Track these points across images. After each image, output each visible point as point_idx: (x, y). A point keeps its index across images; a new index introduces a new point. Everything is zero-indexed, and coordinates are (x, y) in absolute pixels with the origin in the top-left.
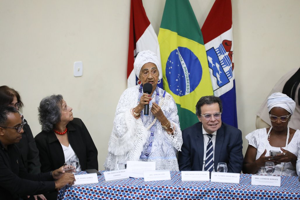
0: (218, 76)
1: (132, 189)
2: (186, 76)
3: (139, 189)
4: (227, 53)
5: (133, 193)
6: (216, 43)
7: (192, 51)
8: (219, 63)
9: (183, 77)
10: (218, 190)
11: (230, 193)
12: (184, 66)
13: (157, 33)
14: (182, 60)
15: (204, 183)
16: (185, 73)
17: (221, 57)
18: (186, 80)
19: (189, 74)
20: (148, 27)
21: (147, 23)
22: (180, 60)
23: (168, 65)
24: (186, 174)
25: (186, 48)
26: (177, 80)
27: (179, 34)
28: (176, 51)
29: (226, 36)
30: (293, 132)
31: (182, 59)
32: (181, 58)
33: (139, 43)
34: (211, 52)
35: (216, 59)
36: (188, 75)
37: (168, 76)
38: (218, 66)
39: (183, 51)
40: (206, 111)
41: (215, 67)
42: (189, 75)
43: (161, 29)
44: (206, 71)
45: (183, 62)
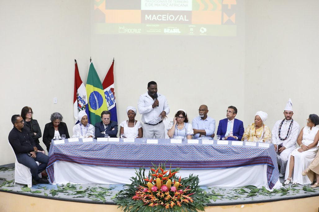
0: (109, 102)
4: (112, 93)
6: (108, 89)
7: (99, 92)
8: (109, 97)
12: (96, 98)
13: (85, 86)
15: (106, 142)
16: (96, 101)
17: (110, 95)
18: (97, 104)
20: (82, 84)
21: (81, 82)
23: (90, 98)
26: (93, 104)
27: (94, 86)
28: (93, 92)
29: (112, 86)
30: (136, 121)
32: (95, 95)
33: (78, 90)
34: (106, 93)
35: (108, 96)
36: (98, 102)
37: (90, 102)
38: (109, 98)
39: (96, 93)
40: (105, 116)
41: (108, 98)
43: (87, 84)
44: (105, 100)
45: (95, 97)
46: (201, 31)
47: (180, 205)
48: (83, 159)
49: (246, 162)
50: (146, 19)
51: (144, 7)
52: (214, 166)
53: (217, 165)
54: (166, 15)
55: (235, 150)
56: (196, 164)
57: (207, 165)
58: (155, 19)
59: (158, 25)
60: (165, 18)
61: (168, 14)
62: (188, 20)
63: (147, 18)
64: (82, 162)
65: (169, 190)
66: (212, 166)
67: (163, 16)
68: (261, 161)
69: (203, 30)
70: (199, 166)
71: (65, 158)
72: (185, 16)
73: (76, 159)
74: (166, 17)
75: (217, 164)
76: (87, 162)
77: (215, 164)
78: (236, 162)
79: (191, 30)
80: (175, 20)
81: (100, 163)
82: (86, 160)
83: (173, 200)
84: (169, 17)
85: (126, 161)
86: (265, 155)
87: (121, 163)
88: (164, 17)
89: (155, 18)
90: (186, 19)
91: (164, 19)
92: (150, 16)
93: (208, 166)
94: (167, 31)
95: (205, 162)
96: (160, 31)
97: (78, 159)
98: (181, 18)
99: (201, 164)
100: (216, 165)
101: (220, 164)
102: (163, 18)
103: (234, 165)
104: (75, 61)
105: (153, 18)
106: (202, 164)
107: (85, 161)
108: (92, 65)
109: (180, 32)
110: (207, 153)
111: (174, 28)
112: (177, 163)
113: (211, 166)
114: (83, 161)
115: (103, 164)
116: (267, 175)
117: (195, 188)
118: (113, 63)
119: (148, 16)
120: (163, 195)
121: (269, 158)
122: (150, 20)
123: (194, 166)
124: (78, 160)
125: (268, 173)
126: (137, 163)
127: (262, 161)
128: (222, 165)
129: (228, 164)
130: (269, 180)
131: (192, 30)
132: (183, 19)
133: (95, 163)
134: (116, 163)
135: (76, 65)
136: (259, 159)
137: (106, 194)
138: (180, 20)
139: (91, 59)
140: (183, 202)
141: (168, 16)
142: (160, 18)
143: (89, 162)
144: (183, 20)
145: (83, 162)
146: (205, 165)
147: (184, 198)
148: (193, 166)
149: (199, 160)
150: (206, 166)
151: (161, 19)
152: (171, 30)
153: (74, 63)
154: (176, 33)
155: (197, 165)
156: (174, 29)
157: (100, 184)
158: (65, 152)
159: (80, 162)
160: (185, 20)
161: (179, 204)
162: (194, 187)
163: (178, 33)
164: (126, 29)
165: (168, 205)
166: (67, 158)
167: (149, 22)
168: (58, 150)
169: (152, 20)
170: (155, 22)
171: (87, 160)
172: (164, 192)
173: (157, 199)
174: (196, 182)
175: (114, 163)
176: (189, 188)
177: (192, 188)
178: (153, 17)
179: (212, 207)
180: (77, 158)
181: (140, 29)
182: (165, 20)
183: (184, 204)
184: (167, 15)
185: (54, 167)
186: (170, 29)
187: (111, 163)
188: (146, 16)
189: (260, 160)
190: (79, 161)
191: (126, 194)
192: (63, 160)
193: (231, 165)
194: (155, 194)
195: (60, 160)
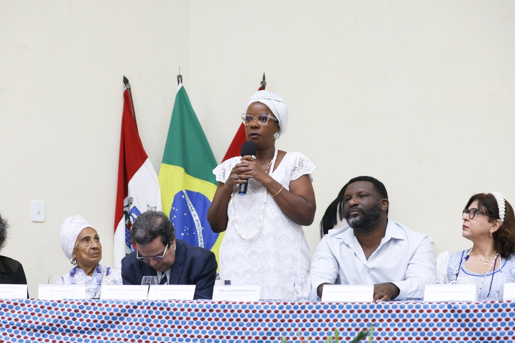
1: (8, 305)
2: (198, 232)
3: (19, 305)
5: (9, 311)
7: (206, 196)
9: (194, 233)
10: (149, 305)
11: (168, 309)
12: (196, 218)
13: (158, 170)
14: (193, 210)
16: (197, 228)
18: (199, 238)
19: (203, 228)
20: (145, 163)
21: (143, 157)
22: (190, 209)
23: (172, 213)
24: (108, 290)
26: (183, 234)
27: (185, 171)
28: (182, 193)
31: (193, 208)
32: (191, 206)
33: (132, 184)
36: (201, 231)
39: (194, 197)
42: (203, 230)
43: (163, 165)
45: (194, 213)
104: (126, 81)
135: (127, 97)
139: (180, 77)
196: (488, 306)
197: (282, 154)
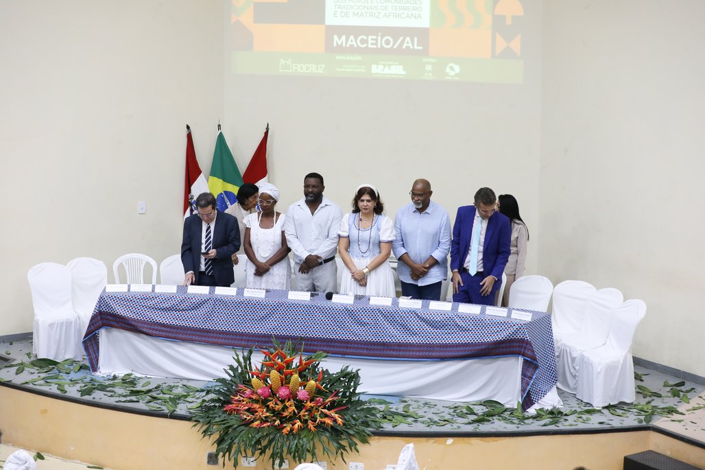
13: (207, 180)
14: (228, 202)
20: (200, 175)
21: (199, 172)
25: (231, 192)
27: (224, 180)
28: (221, 194)
32: (226, 200)
33: (193, 188)
39: (228, 194)
43: (210, 177)
46: (448, 70)
47: (313, 429)
48: (156, 327)
49: (482, 350)
50: (335, 45)
51: (330, 20)
52: (417, 354)
53: (424, 354)
54: (375, 37)
55: (461, 323)
56: (382, 347)
57: (403, 351)
58: (353, 45)
59: (358, 58)
60: (374, 42)
61: (380, 34)
62: (421, 48)
63: (337, 42)
64: (154, 332)
65: (293, 396)
66: (414, 353)
67: (370, 37)
68: (512, 349)
69: (452, 68)
70: (388, 352)
71: (122, 322)
72: (416, 39)
73: (142, 325)
74: (376, 40)
75: (423, 351)
76: (164, 334)
77: (420, 351)
78: (461, 348)
79: (427, 69)
80: (395, 47)
81: (190, 337)
82: (163, 328)
83: (300, 418)
84: (381, 41)
85: (242, 334)
86: (520, 336)
87: (232, 339)
88: (372, 39)
89: (354, 43)
90: (418, 46)
91: (372, 44)
92: (344, 38)
93: (404, 353)
94: (378, 70)
95: (400, 345)
96: (363, 70)
97: (146, 326)
98: (408, 43)
99: (390, 350)
100: (421, 354)
101: (429, 351)
102: (370, 41)
103: (456, 354)
104: (188, 127)
105: (349, 43)
106: (394, 350)
107: (160, 331)
108: (221, 138)
109: (404, 73)
110: (404, 327)
111: (391, 65)
112: (343, 345)
113: (411, 353)
114: (156, 330)
115: (196, 338)
116: (522, 379)
117: (350, 397)
118: (266, 134)
119: (340, 39)
120: (280, 407)
121: (528, 343)
122: (344, 45)
123: (378, 352)
124: (147, 328)
125: (524, 375)
126: (264, 339)
127: (515, 349)
128: (434, 354)
129: (445, 351)
130: (523, 390)
131: (430, 69)
132: (410, 45)
133: (180, 336)
134: (222, 338)
135: (189, 137)
136: (508, 345)
137: (187, 399)
138: (404, 47)
139: (219, 126)
140: (321, 422)
141: (379, 37)
142: (363, 41)
143: (167, 334)
144: (411, 47)
145: (157, 333)
146: (400, 351)
147: (326, 416)
148: (374, 352)
149: (388, 340)
150: (401, 353)
151: (365, 45)
152: (387, 67)
153: (185, 132)
154: (395, 75)
155: (383, 350)
156: (392, 67)
157: (189, 380)
158: (121, 311)
159: (151, 332)
160: (416, 47)
161: (311, 425)
162: (348, 394)
163: (399, 75)
164: (294, 65)
165: (288, 427)
166: (125, 323)
167: (341, 50)
168: (108, 305)
169: (348, 46)
170: (352, 50)
171: (165, 329)
172: (282, 401)
173: (268, 414)
174: (352, 384)
175: (219, 338)
176: (336, 395)
177: (344, 396)
178: (350, 40)
179: (382, 438)
180: (145, 323)
181: (323, 66)
182: (375, 46)
183: (321, 427)
184: (377, 36)
185: (100, 341)
186: (385, 65)
187: (212, 337)
188: (336, 38)
189: (510, 347)
190: (147, 331)
191: (218, 400)
192: (116, 327)
193: (450, 354)
194: (264, 402)
195: (112, 326)
196: (361, 309)
197: (278, 214)
